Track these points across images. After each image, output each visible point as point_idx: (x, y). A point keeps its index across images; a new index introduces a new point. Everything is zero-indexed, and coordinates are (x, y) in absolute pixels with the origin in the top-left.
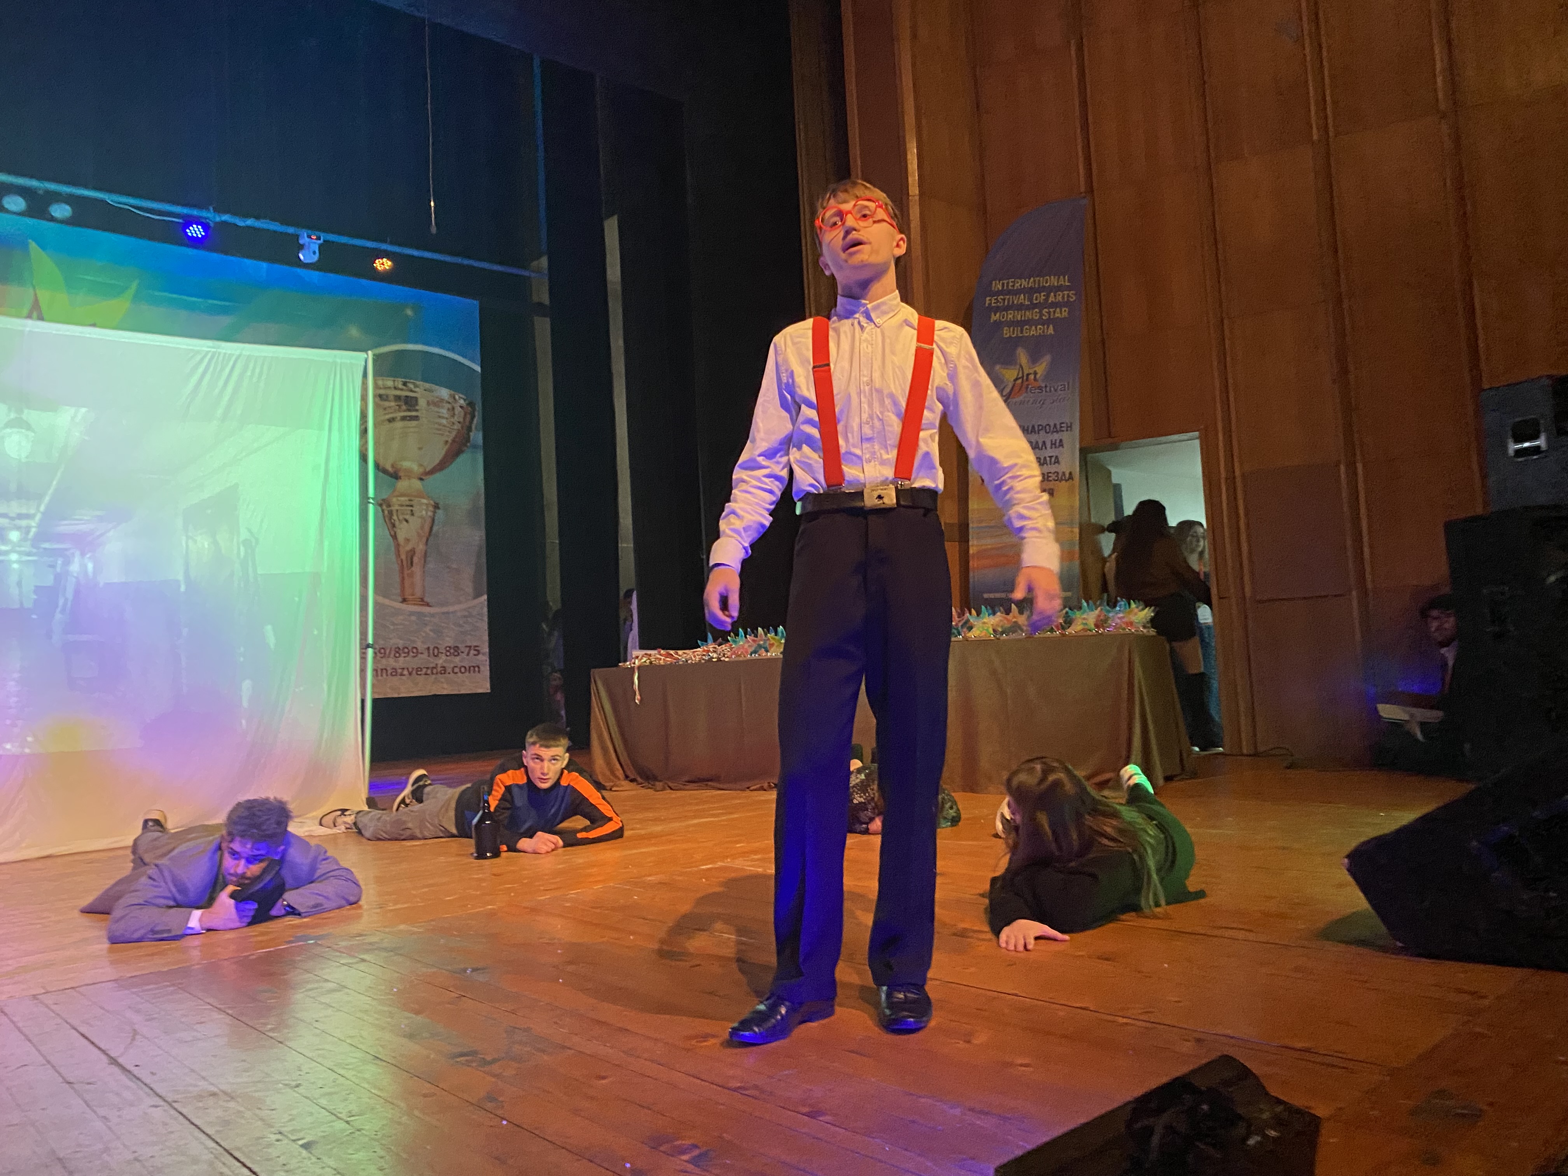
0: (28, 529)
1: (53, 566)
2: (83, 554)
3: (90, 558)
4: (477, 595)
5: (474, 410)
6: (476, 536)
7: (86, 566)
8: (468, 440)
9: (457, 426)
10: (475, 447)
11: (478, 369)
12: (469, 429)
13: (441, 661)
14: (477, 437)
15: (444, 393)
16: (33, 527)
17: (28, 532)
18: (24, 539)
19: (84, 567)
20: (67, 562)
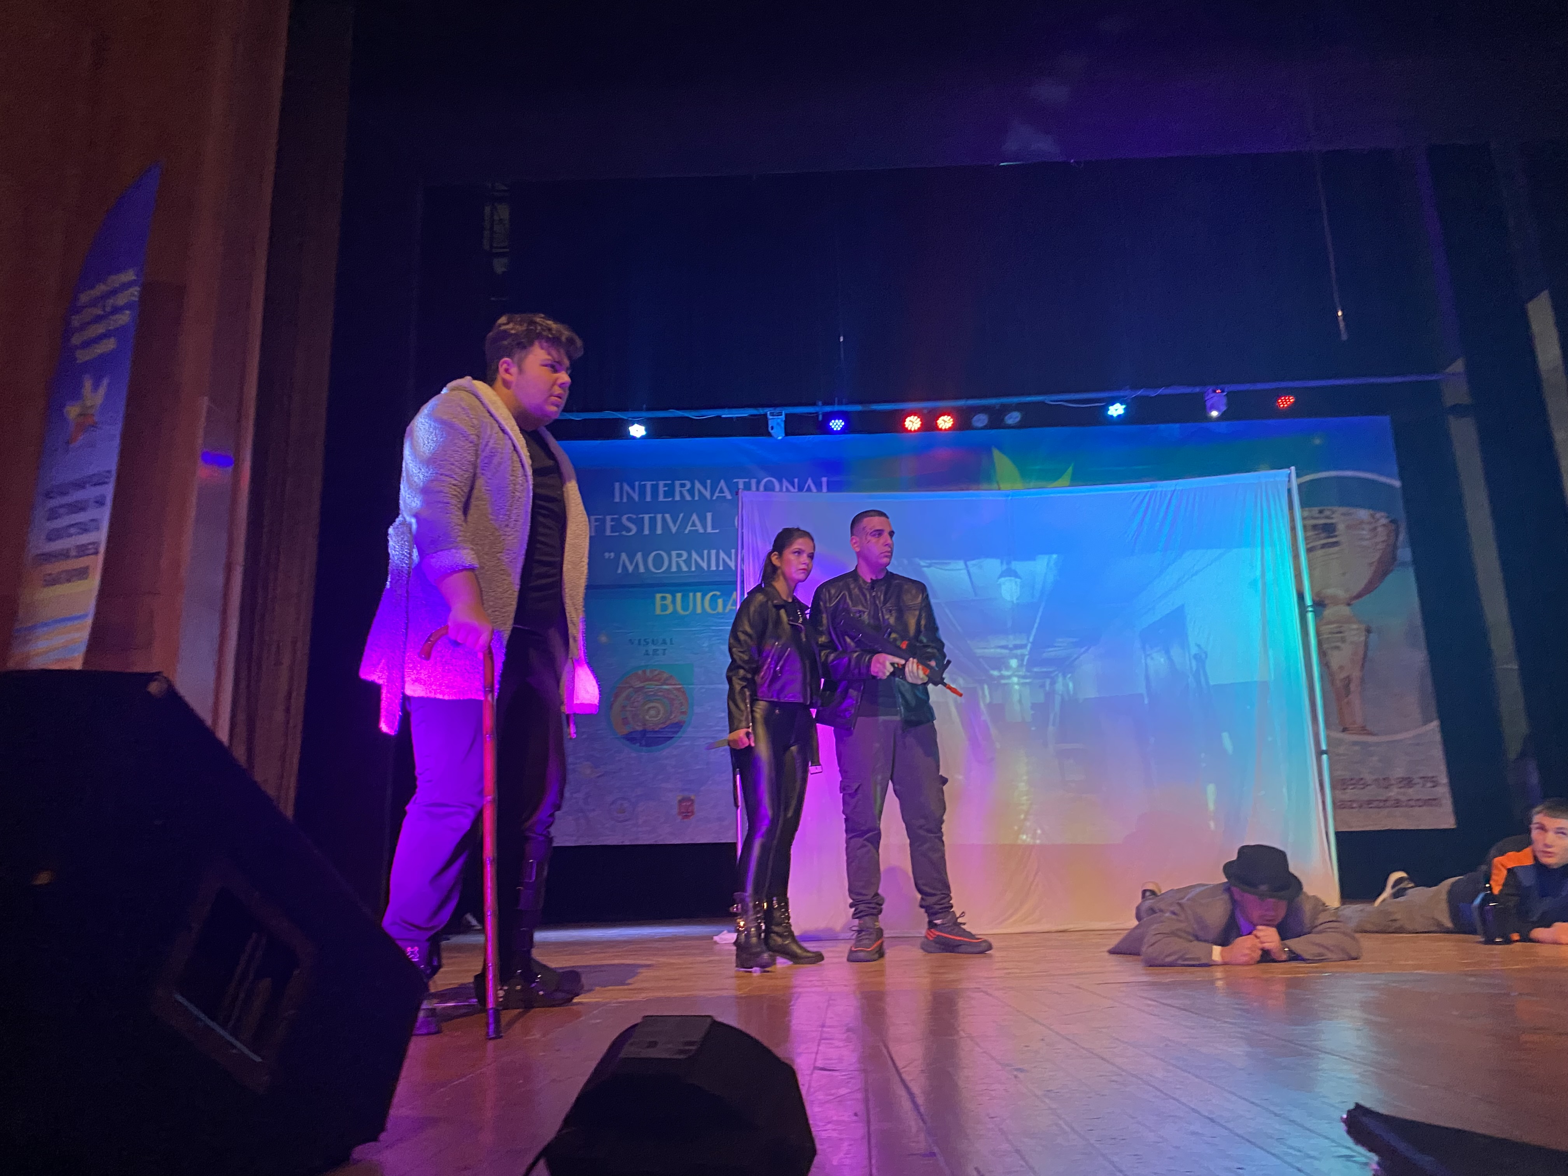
0: (1023, 655)
1: (1043, 686)
2: (1064, 676)
3: (1070, 678)
4: (1426, 721)
5: (1398, 528)
6: (1419, 657)
7: (1068, 686)
8: (1394, 558)
9: (1381, 546)
10: (1403, 564)
11: (1397, 483)
12: (1395, 547)
13: (1394, 793)
14: (1405, 554)
15: (1363, 514)
16: (1026, 655)
17: (1023, 660)
18: (1020, 665)
19: (1066, 686)
20: (1053, 683)
